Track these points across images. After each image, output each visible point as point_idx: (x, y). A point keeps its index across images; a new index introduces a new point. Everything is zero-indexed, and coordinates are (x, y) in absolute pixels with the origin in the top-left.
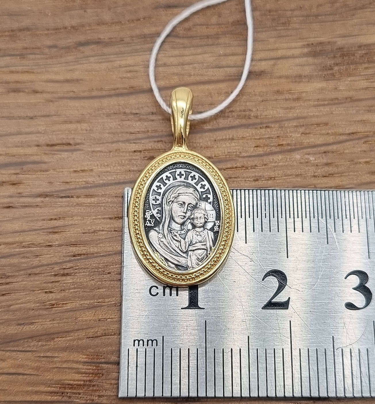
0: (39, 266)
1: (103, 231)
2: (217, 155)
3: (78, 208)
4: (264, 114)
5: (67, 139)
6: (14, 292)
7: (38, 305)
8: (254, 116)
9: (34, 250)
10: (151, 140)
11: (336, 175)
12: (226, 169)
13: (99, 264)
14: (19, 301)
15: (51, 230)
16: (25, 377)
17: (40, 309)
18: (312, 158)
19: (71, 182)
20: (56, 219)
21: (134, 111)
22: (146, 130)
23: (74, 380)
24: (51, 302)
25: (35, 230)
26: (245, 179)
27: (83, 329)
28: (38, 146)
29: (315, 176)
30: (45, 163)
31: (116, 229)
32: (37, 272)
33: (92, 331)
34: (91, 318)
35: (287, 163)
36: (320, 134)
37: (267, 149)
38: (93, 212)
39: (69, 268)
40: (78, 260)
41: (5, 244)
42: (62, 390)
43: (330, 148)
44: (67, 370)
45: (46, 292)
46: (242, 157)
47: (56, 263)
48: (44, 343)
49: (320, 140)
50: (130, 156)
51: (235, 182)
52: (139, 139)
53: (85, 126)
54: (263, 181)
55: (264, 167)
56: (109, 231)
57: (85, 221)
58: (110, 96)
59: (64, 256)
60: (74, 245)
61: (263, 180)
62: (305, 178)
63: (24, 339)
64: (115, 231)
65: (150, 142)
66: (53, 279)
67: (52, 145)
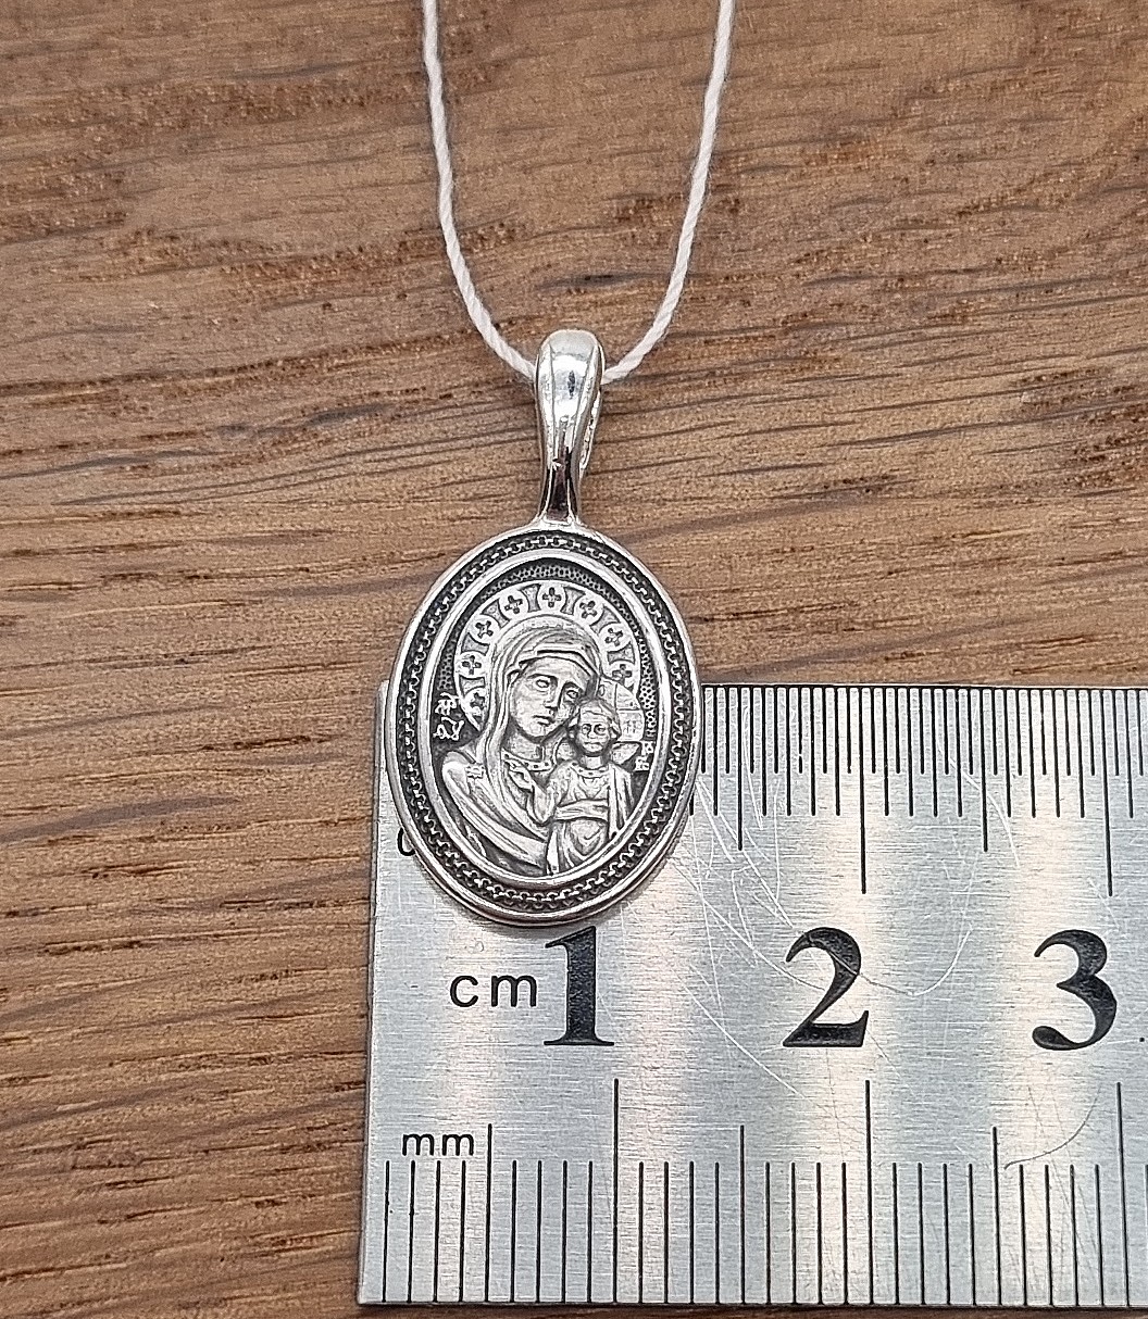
0: (232, 1126)
3: (339, 937)
4: (894, 614)
5: (294, 722)
6: (160, 1208)
7: (235, 1243)
8: (866, 623)
9: (214, 1076)
14: (178, 1236)
15: (262, 1012)
17: (244, 1256)
19: (314, 858)
20: (275, 977)
24: (275, 1235)
25: (215, 1013)
28: (209, 748)
30: (232, 800)
32: (228, 1143)
39: (323, 1127)
41: (124, 1059)
45: (258, 1204)
47: (285, 1114)
59: (306, 1091)
60: (338, 1054)
66: (279, 1161)
67: (250, 745)
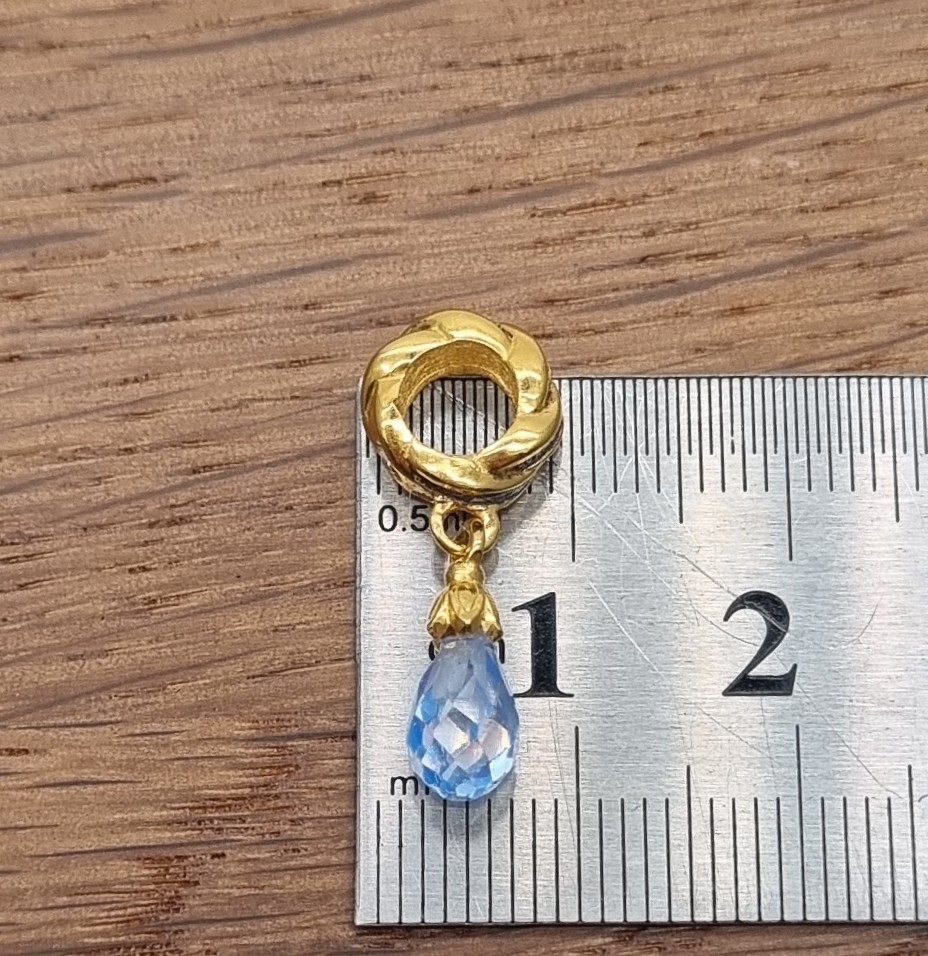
0: (106, 506)
1: (262, 400)
2: (540, 176)
3: (190, 345)
4: (655, 54)
5: (144, 164)
6: (48, 577)
7: (113, 604)
8: (631, 63)
9: (89, 465)
10: (364, 149)
11: (859, 203)
12: (569, 210)
13: (261, 486)
14: (63, 600)
15: (127, 410)
16: (101, 788)
17: (120, 614)
18: (792, 163)
19: (166, 279)
20: (136, 380)
21: (312, 77)
22: (349, 124)
23: (226, 787)
24: (147, 595)
25: (86, 412)
26: (620, 233)
27: (236, 656)
28: (69, 190)
29: (803, 210)
30: (92, 234)
31: (297, 394)
32: (104, 521)
33: (261, 658)
34: (254, 627)
35: (727, 181)
36: (810, 96)
37: (672, 148)
38: (233, 353)
39: (185, 504)
40: (206, 480)
41: (11, 454)
42: (199, 814)
43: (838, 131)
44: (205, 763)
45: (131, 571)
46: (607, 175)
47: (151, 494)
48: (140, 701)
49: (811, 113)
50: (312, 196)
51: (595, 245)
52: (332, 150)
53: (186, 127)
54: (669, 235)
55: (667, 197)
56: (278, 399)
57: (212, 379)
58: (245, 40)
59: (167, 475)
60: (194, 443)
61: (666, 233)
62: (777, 216)
63: (88, 693)
64: (293, 398)
65: (361, 155)
66: (147, 534)
67: (106, 186)
